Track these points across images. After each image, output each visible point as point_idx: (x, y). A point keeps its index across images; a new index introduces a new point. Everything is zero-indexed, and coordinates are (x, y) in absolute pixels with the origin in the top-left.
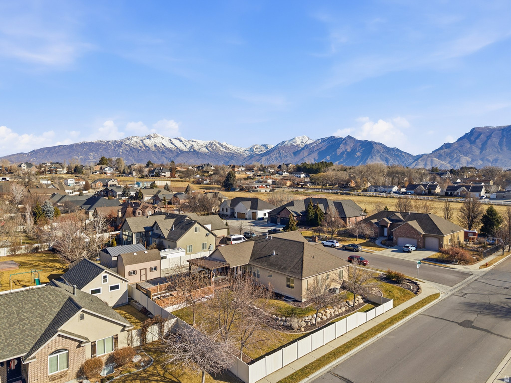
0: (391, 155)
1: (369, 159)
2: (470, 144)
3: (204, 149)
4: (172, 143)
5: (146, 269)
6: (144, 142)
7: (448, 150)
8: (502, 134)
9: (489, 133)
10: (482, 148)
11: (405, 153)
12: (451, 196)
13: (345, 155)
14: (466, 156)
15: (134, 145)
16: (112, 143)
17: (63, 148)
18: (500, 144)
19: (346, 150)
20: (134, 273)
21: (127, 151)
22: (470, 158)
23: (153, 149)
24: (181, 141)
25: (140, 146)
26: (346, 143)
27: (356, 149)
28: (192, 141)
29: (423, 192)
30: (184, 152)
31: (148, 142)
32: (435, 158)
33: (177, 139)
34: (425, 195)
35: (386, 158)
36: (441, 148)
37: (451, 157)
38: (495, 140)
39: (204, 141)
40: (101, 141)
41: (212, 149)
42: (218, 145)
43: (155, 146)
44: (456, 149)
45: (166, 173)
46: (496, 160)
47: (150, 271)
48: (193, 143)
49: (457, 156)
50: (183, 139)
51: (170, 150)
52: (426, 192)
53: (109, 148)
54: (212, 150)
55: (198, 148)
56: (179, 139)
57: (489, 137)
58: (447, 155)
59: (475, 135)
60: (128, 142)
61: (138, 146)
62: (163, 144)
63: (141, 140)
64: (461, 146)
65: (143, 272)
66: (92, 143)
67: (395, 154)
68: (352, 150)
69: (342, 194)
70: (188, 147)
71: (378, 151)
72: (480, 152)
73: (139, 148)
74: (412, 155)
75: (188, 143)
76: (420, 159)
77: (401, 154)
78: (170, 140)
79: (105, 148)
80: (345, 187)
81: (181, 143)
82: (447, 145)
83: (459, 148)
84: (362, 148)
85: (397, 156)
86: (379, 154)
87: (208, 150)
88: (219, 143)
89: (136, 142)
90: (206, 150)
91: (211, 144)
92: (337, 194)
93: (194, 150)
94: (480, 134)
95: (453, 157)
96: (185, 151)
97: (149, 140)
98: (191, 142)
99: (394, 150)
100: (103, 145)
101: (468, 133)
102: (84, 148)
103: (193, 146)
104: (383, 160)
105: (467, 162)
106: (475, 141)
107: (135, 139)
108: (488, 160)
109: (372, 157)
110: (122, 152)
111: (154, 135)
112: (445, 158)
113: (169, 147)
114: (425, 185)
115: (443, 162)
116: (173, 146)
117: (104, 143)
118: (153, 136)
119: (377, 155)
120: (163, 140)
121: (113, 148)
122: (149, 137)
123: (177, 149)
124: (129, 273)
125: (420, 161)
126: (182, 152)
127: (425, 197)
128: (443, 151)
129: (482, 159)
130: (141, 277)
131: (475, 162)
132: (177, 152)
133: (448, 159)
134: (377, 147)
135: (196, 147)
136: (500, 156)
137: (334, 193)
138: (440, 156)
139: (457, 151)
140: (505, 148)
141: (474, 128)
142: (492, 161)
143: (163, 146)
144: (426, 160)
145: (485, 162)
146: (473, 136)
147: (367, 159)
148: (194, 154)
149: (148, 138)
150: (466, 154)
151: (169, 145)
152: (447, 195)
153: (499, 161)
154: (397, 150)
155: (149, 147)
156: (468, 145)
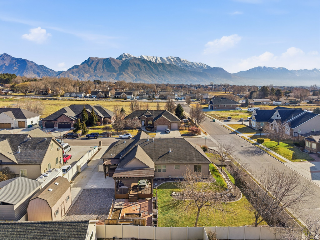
0: (41, 70)
1: (24, 72)
2: (89, 66)
7: (77, 70)
8: (103, 62)
9: (98, 61)
10: (95, 70)
11: (50, 69)
12: (118, 98)
13: (3, 68)
14: (87, 73)
18: (103, 67)
19: (4, 64)
22: (89, 75)
26: (3, 59)
27: (13, 64)
29: (102, 96)
32: (70, 74)
34: (104, 98)
35: (37, 72)
36: (73, 68)
37: (79, 74)
38: (100, 65)
44: (82, 69)
46: (102, 77)
49: (82, 73)
52: (104, 96)
57: (97, 63)
58: (76, 72)
59: (91, 62)
64: (84, 67)
67: (43, 70)
68: (9, 65)
69: (50, 99)
71: (31, 67)
72: (94, 72)
74: (55, 71)
76: (61, 74)
77: (48, 70)
80: (45, 94)
82: (76, 67)
83: (83, 69)
84: (18, 64)
85: (45, 71)
86: (32, 69)
92: (45, 99)
94: (93, 62)
95: (80, 73)
99: (42, 67)
101: (87, 60)
104: (35, 74)
105: (88, 77)
106: (91, 65)
108: (98, 76)
109: (27, 71)
112: (76, 74)
114: (102, 92)
115: (75, 77)
119: (30, 70)
125: (61, 75)
127: (104, 99)
128: (74, 69)
129: (95, 76)
131: (92, 77)
133: (78, 75)
134: (30, 64)
136: (104, 75)
137: (43, 99)
138: (72, 73)
139: (82, 70)
140: (105, 70)
141: (90, 58)
142: (100, 77)
144: (65, 75)
145: (97, 77)
146: (89, 62)
147: (23, 72)
150: (87, 72)
152: (115, 98)
153: (103, 77)
154: (45, 67)
156: (88, 67)
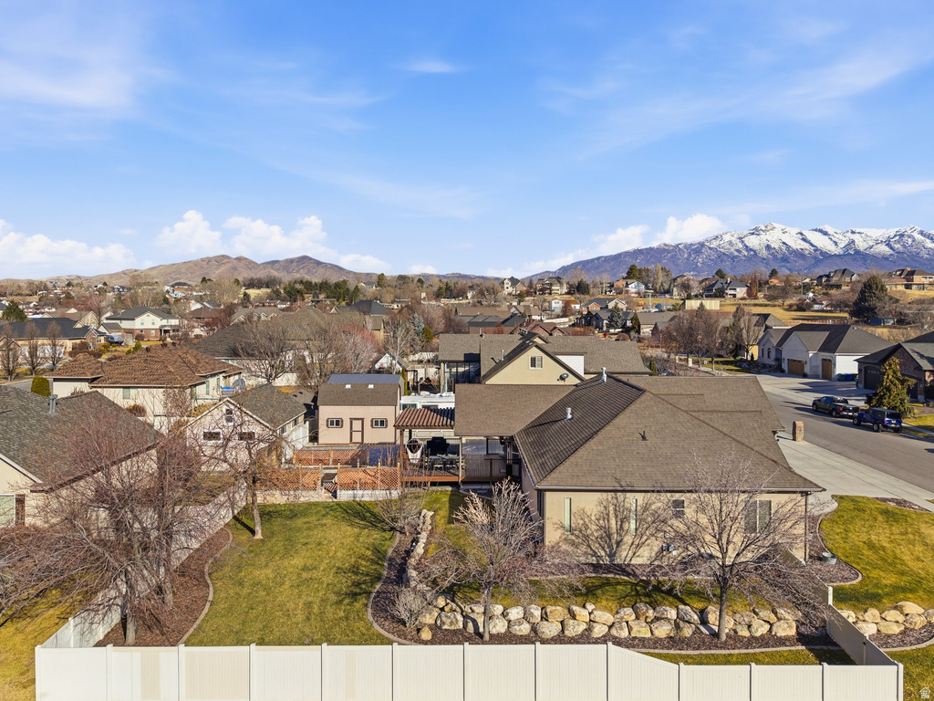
3: (884, 249)
4: (805, 240)
5: (362, 420)
6: (746, 242)
15: (725, 248)
16: (686, 247)
17: (605, 261)
20: (338, 423)
21: (712, 260)
23: (764, 253)
24: (825, 233)
25: (737, 251)
28: (853, 232)
30: (831, 256)
31: (753, 242)
33: (816, 230)
39: (884, 230)
40: (665, 245)
41: (904, 246)
42: (919, 237)
43: (768, 247)
45: (738, 289)
47: (372, 426)
48: (855, 237)
50: (830, 231)
51: (800, 254)
53: (678, 256)
54: (901, 249)
55: (866, 246)
56: (821, 231)
60: (714, 244)
61: (732, 250)
62: (784, 243)
63: (740, 238)
65: (357, 425)
66: (651, 249)
70: (842, 245)
73: (736, 254)
75: (841, 237)
78: (801, 234)
79: (672, 257)
81: (827, 237)
87: (892, 248)
88: (921, 233)
89: (730, 243)
90: (887, 249)
91: (902, 235)
93: (857, 252)
96: (835, 254)
97: (754, 236)
98: (849, 235)
100: (668, 252)
102: (637, 258)
103: (853, 242)
107: (727, 238)
110: (703, 263)
111: (766, 227)
113: (799, 247)
116: (806, 246)
117: (671, 248)
118: (764, 229)
120: (784, 235)
121: (686, 256)
122: (755, 232)
123: (816, 249)
124: (327, 421)
126: (827, 256)
130: (351, 433)
132: (815, 258)
135: (861, 245)
143: (784, 248)
148: (855, 259)
149: (753, 234)
151: (797, 244)
155: (755, 251)
